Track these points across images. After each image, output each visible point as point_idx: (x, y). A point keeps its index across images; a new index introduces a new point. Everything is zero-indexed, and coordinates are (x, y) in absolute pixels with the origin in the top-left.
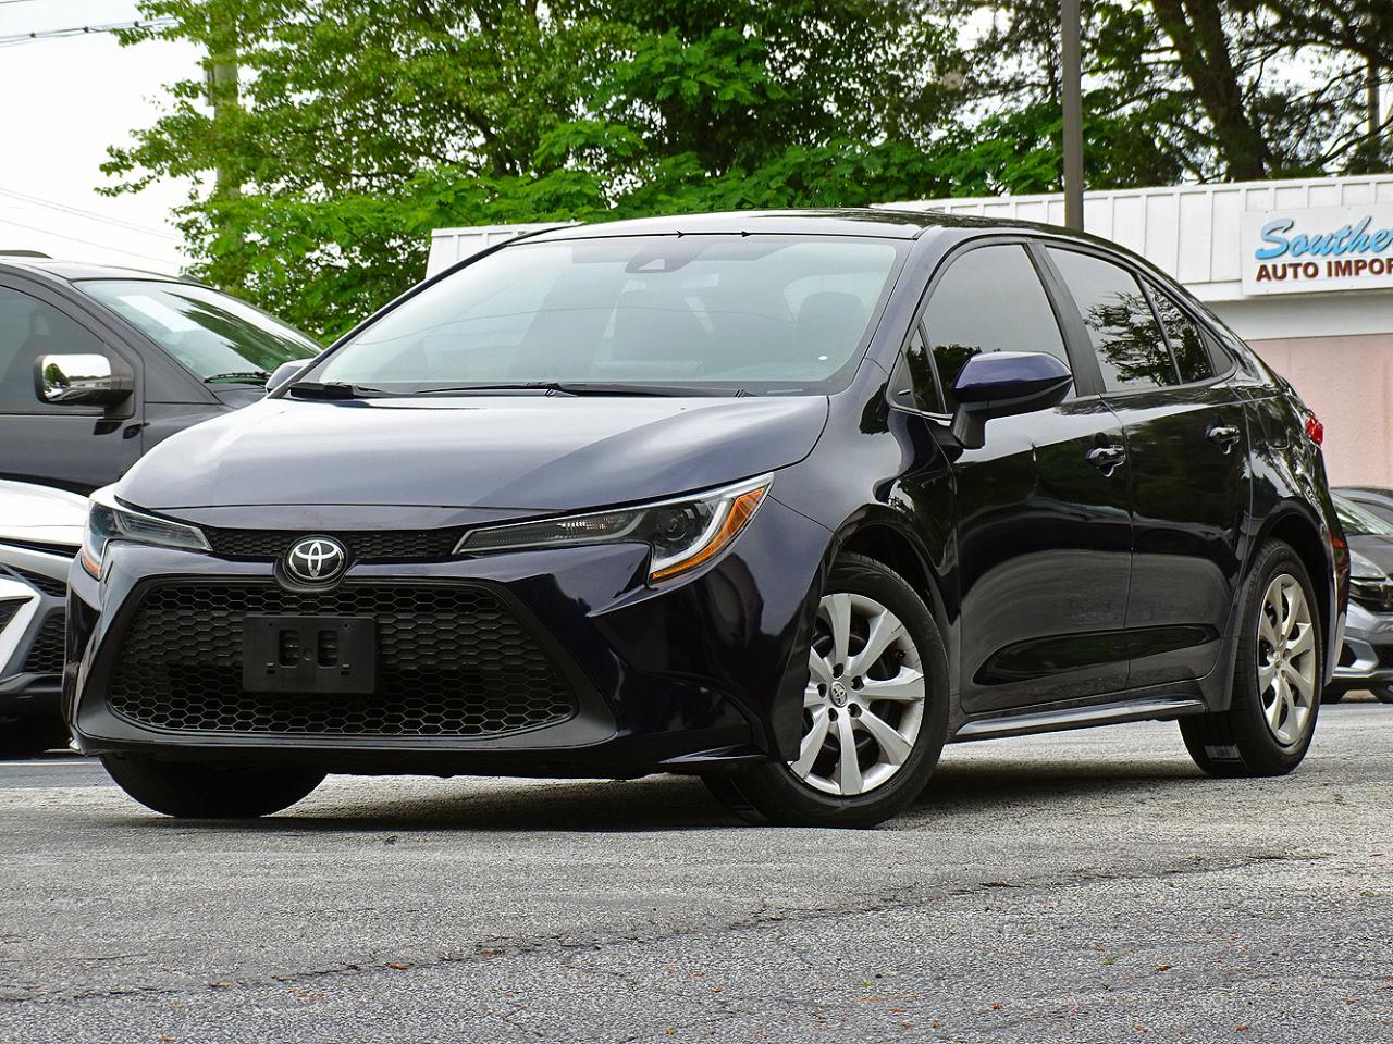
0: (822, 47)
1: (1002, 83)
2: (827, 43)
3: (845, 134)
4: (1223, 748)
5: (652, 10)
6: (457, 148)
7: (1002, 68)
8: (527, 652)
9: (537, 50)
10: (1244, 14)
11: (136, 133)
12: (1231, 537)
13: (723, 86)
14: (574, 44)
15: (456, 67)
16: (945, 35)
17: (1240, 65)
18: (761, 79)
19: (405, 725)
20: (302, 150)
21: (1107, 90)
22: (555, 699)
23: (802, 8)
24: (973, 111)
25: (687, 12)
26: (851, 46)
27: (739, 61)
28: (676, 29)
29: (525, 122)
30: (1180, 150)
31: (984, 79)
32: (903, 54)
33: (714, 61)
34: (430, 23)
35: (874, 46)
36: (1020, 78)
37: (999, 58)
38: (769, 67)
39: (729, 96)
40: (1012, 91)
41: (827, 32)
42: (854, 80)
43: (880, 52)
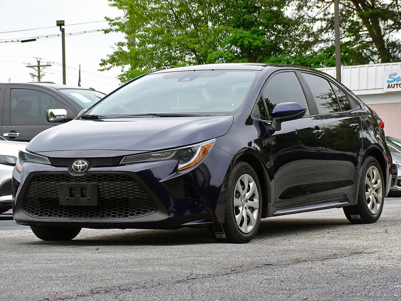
0: (279, 32)
1: (324, 40)
2: (280, 31)
3: (285, 53)
4: (356, 215)
5: (236, 23)
6: (188, 58)
7: (324, 36)
8: (142, 193)
9: (208, 33)
10: (385, 22)
11: (108, 55)
12: (356, 155)
13: (254, 42)
14: (217, 32)
15: (187, 38)
16: (310, 28)
17: (384, 34)
18: (263, 40)
19: (107, 215)
20: (150, 59)
21: (350, 41)
22: (150, 207)
23: (274, 22)
24: (316, 47)
25: (245, 23)
26: (287, 31)
27: (258, 36)
28: (242, 27)
29: (205, 52)
30: (369, 56)
31: (320, 39)
32: (299, 33)
33: (251, 35)
34: (181, 27)
35: (292, 31)
36: (328, 38)
37: (323, 33)
38: (266, 37)
39: (256, 44)
40: (327, 42)
41: (280, 28)
42: (287, 40)
43: (294, 33)
